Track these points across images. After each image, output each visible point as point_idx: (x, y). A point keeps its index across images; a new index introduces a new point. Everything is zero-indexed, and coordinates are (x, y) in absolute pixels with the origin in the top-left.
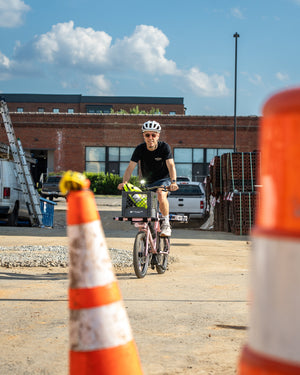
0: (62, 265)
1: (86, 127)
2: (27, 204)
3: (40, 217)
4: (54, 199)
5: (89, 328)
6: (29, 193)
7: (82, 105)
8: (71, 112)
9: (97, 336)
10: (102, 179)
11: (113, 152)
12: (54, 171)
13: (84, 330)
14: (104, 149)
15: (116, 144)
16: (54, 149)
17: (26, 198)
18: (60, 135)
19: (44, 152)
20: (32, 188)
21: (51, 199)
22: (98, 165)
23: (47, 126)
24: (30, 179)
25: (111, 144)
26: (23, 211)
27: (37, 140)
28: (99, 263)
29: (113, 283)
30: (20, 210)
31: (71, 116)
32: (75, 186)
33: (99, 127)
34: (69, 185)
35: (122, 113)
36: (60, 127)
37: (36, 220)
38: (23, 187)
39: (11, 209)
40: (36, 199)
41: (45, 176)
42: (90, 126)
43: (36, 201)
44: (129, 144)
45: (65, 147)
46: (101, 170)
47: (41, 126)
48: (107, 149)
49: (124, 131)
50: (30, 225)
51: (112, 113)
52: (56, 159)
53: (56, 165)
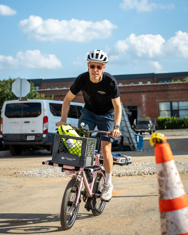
0: (150, 174)
1: (158, 91)
2: (128, 138)
3: (136, 145)
4: (143, 133)
5: (172, 223)
6: (129, 132)
7: (155, 79)
8: (149, 83)
9: (177, 227)
10: (169, 120)
11: (175, 104)
12: (142, 117)
13: (169, 224)
14: (169, 103)
15: (176, 100)
16: (140, 105)
17: (127, 135)
18: (144, 97)
19: (135, 107)
20: (130, 129)
21: (141, 134)
22: (167, 113)
23: (136, 92)
24: (128, 124)
25: (173, 100)
26: (126, 142)
27: (130, 100)
28: (175, 184)
29: (184, 195)
30: (124, 142)
31: (149, 85)
32: (159, 140)
33: (166, 91)
34: (155, 140)
35: (179, 82)
36: (144, 92)
37: (134, 147)
38: (125, 129)
39: (119, 142)
40: (133, 135)
41: (137, 121)
42: (161, 91)
43: (133, 136)
44: (184, 99)
45: (147, 103)
46: (168, 115)
47: (133, 92)
48: (171, 103)
49: (180, 92)
50: (130, 150)
51: (173, 82)
52: (142, 110)
53: (143, 114)
